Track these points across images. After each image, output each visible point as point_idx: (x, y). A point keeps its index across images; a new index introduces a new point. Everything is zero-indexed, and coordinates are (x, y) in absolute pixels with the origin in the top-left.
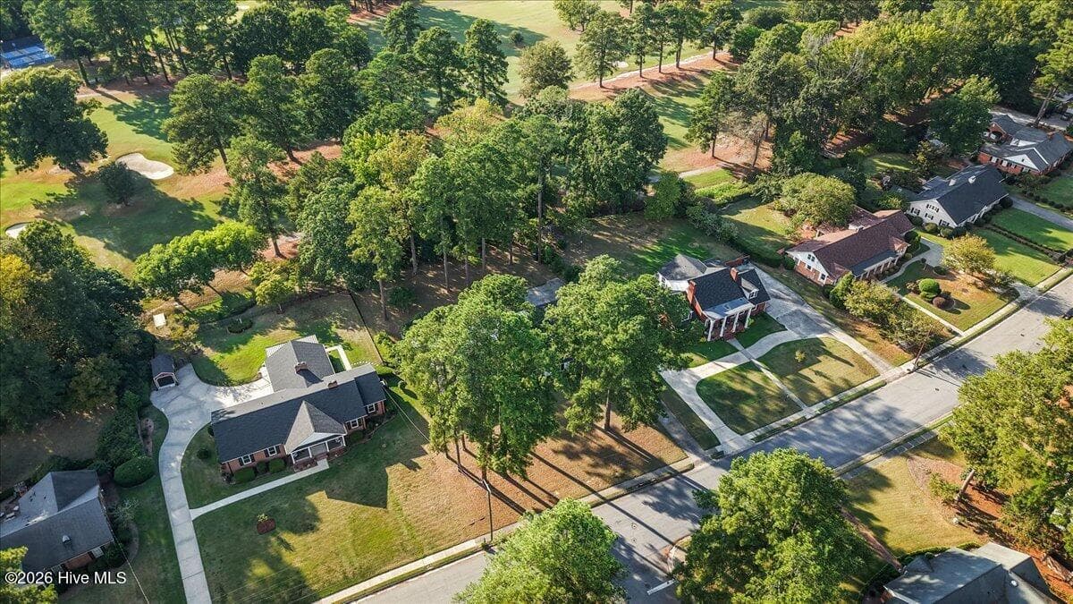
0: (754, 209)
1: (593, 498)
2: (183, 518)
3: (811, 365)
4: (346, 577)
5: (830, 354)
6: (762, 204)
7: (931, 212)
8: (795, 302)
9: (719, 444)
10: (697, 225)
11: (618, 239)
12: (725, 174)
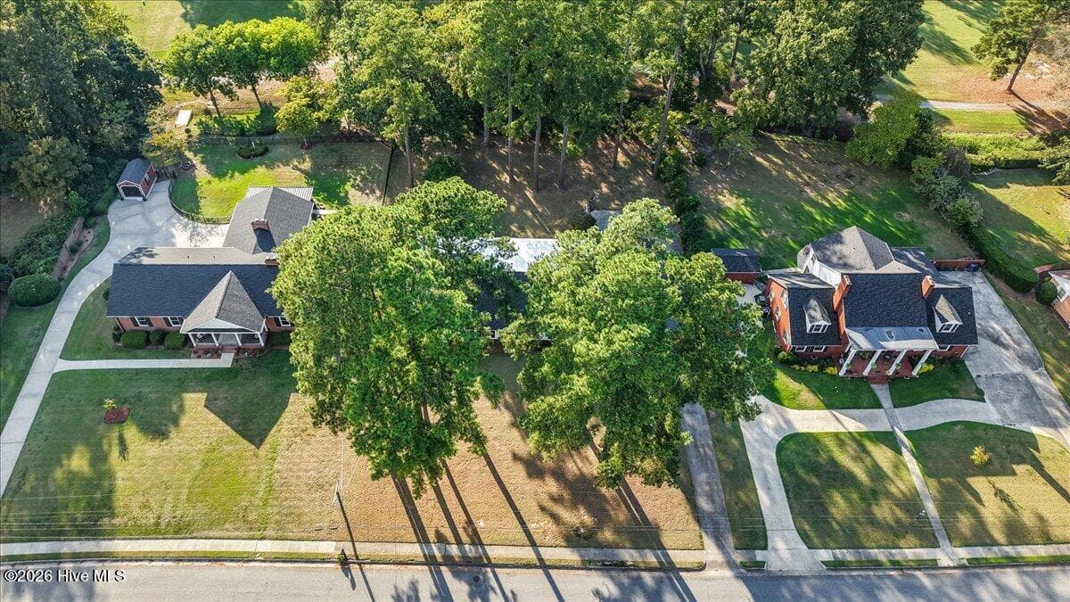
0: (1034, 189)
1: (527, 554)
3: (995, 474)
4: (157, 524)
5: (1039, 468)
6: (1050, 184)
8: (1024, 359)
9: (765, 548)
10: (917, 188)
11: (789, 173)
12: (1016, 121)
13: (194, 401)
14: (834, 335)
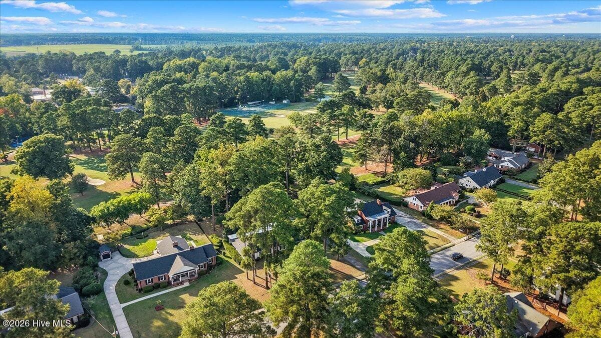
0: (387, 187)
2: (117, 308)
5: (428, 235)
6: (390, 185)
7: (468, 183)
8: (410, 218)
10: (360, 191)
12: (373, 175)
13: (185, 297)
14: (364, 222)
